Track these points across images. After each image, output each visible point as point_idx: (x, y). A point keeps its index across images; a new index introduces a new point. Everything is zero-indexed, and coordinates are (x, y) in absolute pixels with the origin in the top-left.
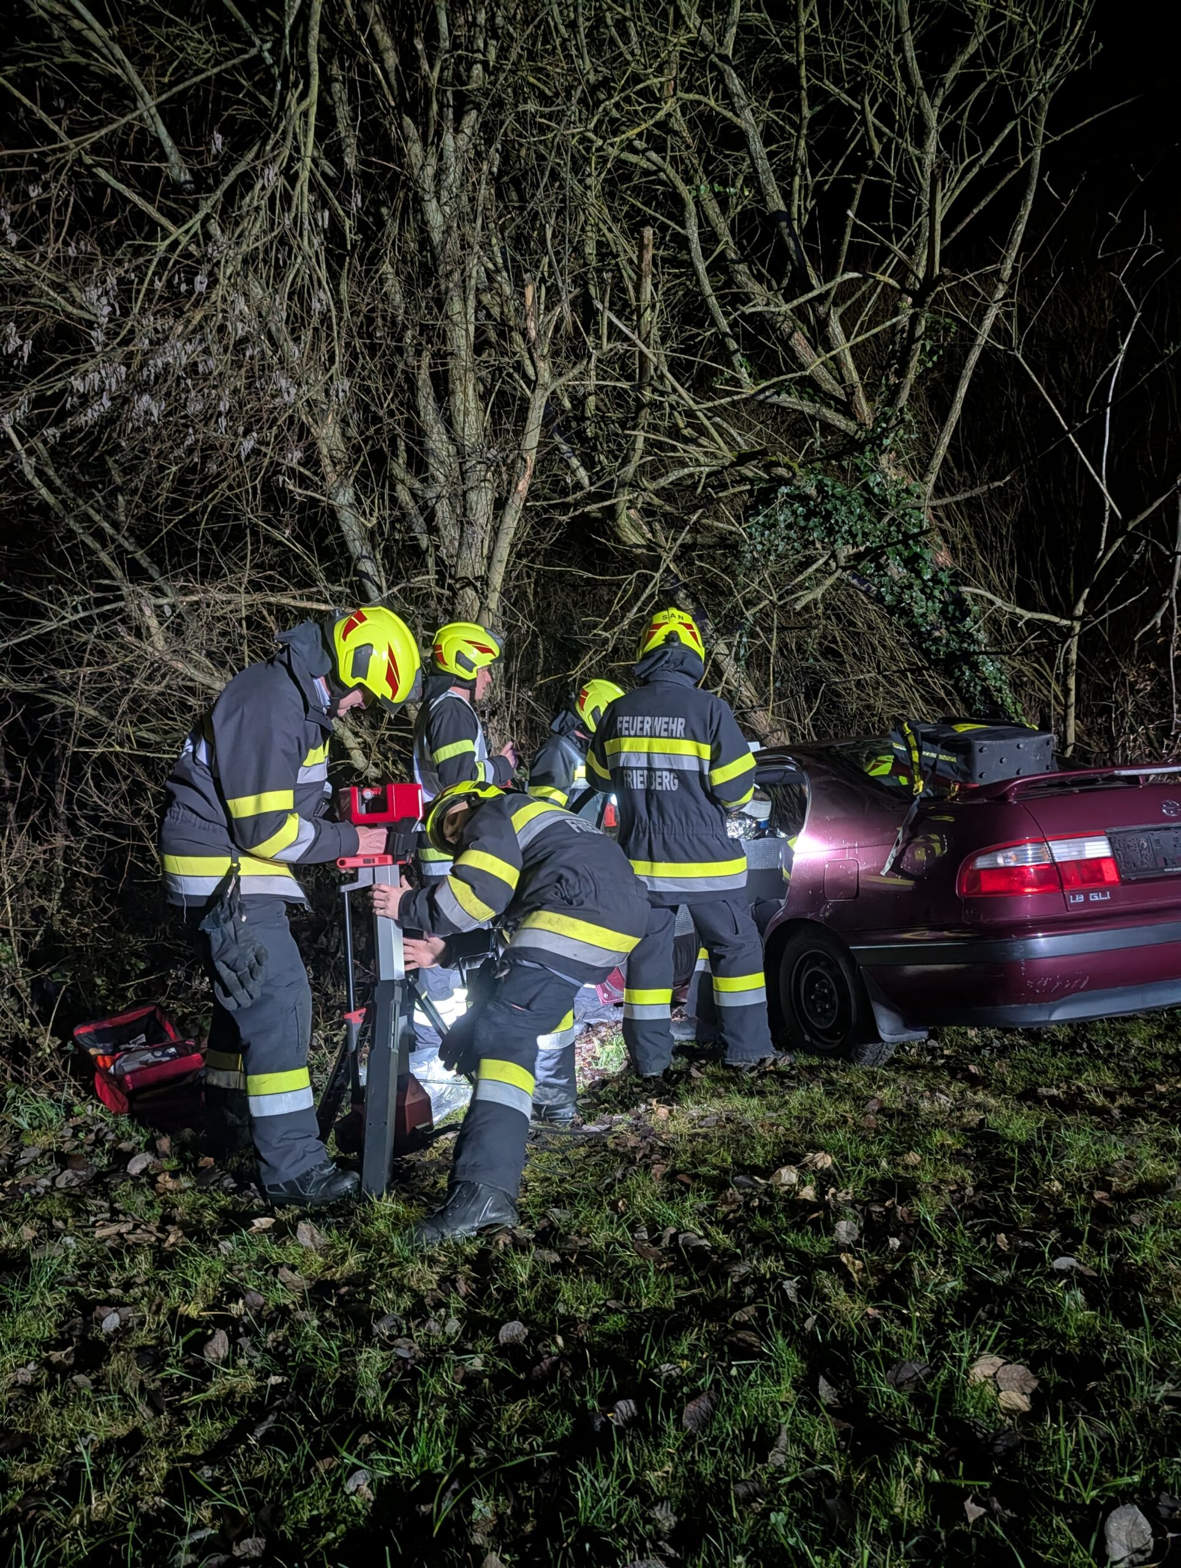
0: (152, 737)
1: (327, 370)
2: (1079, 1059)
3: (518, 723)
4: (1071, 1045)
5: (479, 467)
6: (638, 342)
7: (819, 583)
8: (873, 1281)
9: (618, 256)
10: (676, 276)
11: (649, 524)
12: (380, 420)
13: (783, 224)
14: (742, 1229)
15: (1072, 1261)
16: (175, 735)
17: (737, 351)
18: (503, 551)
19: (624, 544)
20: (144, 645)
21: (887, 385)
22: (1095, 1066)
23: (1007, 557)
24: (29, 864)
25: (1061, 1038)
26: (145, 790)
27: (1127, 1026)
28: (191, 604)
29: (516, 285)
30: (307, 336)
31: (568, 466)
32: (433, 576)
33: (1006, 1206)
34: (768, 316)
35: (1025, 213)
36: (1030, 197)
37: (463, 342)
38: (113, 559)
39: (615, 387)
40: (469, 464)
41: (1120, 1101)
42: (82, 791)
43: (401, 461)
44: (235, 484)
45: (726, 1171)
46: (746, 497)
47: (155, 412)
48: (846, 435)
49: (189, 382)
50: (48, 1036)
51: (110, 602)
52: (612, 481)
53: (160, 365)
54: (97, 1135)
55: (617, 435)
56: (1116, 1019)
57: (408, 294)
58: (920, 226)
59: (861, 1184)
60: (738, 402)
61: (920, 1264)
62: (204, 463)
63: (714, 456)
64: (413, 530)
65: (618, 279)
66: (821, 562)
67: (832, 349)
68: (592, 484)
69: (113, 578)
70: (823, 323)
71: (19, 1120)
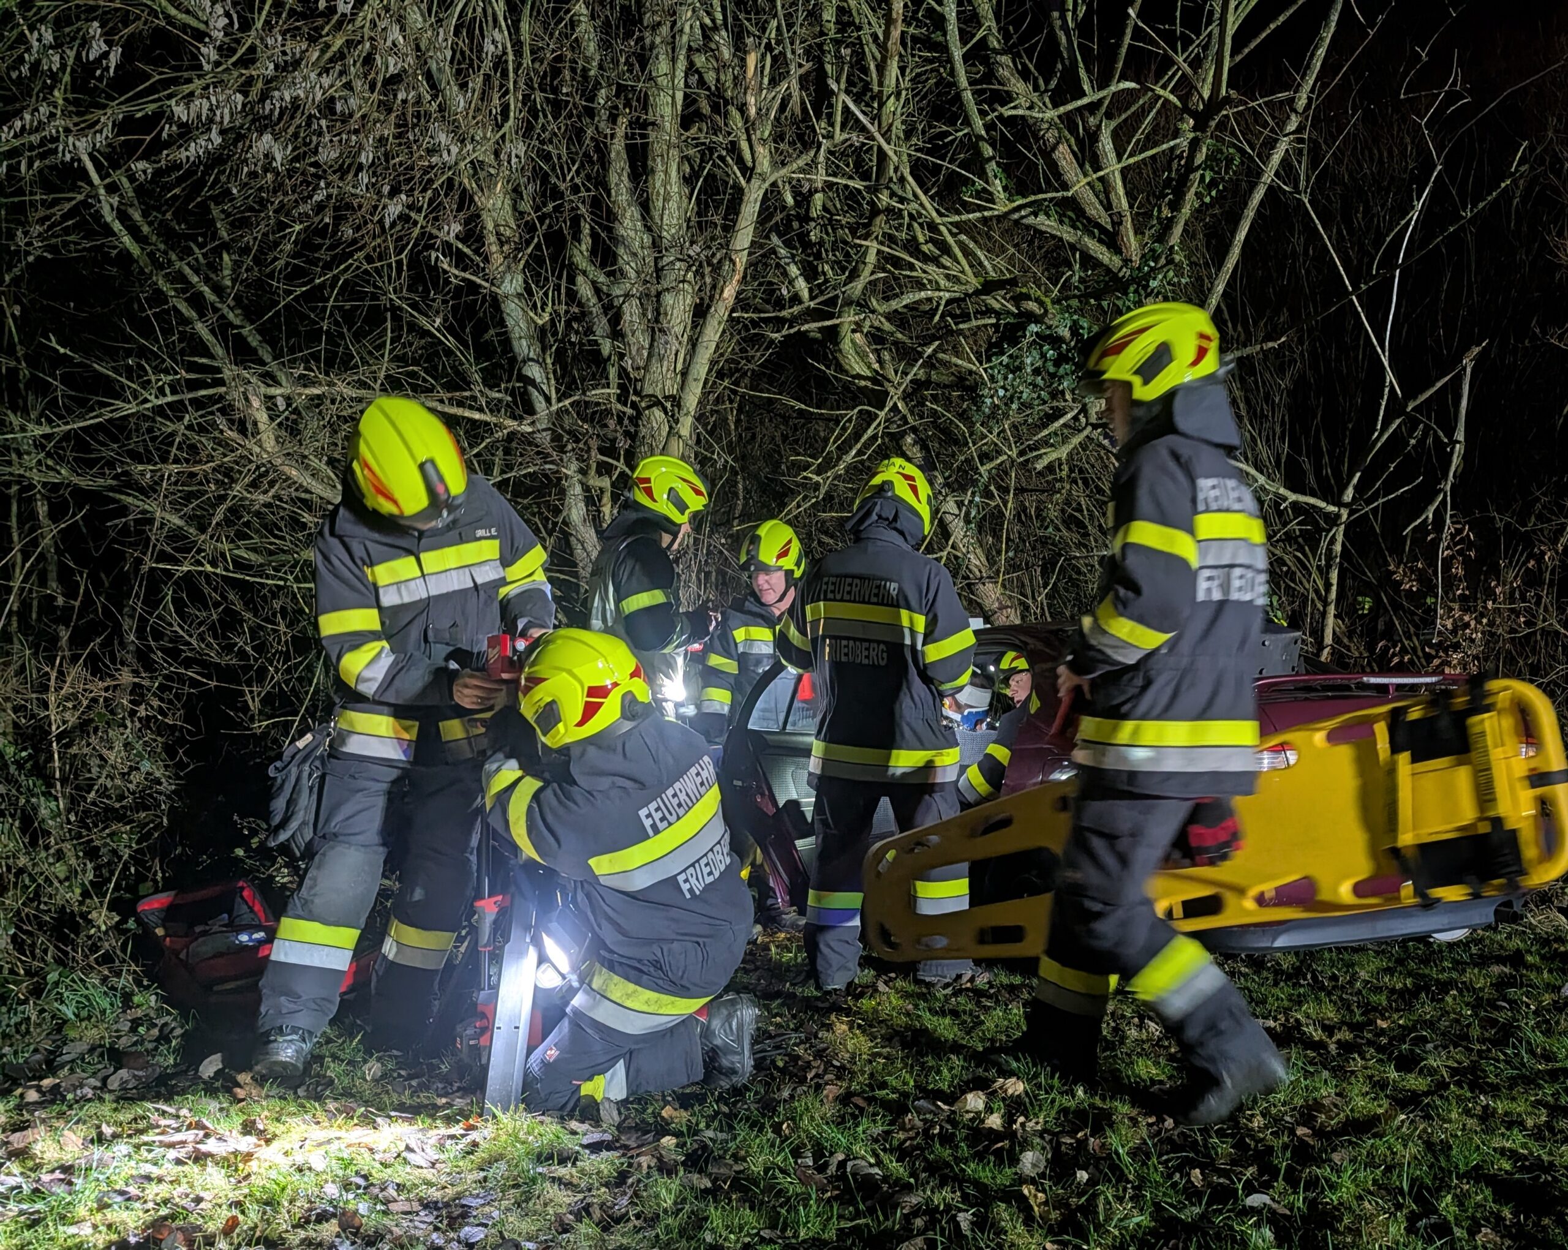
0: (253, 556)
1: (500, 127)
2: (1302, 990)
3: (708, 575)
4: (1294, 975)
5: (678, 265)
6: (877, 135)
7: (1065, 440)
8: (1055, 1215)
9: (859, 29)
10: (930, 61)
11: (877, 352)
12: (561, 195)
13: (1056, 14)
14: (917, 1157)
15: (1266, 1199)
16: (283, 557)
17: (993, 158)
18: (701, 369)
19: (846, 373)
20: (250, 444)
21: (1158, 218)
22: (1317, 998)
23: (1278, 430)
24: (85, 703)
25: (1285, 967)
26: (241, 621)
27: (1356, 957)
28: (312, 398)
29: (738, 49)
30: (476, 82)
31: (785, 274)
32: (614, 391)
33: (1205, 1140)
34: (1031, 121)
35: (1328, 35)
36: (1335, 17)
37: (668, 111)
38: (212, 332)
39: (846, 187)
40: (666, 260)
41: (1338, 1036)
42: (159, 617)
43: (584, 247)
44: (375, 255)
45: (905, 1095)
46: (991, 331)
47: (279, 157)
48: (1108, 270)
49: (323, 123)
50: (104, 911)
51: (207, 386)
52: (837, 296)
53: (288, 98)
54: (161, 1031)
55: (845, 243)
56: (1346, 948)
57: (605, 45)
58: (1210, 35)
59: (1053, 1113)
60: (991, 218)
61: (1106, 1198)
62: (336, 226)
63: (956, 280)
64: (593, 333)
65: (859, 56)
66: (1069, 416)
67: (1100, 169)
68: (812, 298)
69: (212, 357)
70: (1094, 136)
71: (63, 1008)
